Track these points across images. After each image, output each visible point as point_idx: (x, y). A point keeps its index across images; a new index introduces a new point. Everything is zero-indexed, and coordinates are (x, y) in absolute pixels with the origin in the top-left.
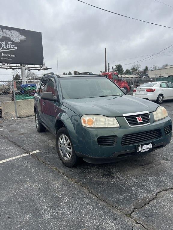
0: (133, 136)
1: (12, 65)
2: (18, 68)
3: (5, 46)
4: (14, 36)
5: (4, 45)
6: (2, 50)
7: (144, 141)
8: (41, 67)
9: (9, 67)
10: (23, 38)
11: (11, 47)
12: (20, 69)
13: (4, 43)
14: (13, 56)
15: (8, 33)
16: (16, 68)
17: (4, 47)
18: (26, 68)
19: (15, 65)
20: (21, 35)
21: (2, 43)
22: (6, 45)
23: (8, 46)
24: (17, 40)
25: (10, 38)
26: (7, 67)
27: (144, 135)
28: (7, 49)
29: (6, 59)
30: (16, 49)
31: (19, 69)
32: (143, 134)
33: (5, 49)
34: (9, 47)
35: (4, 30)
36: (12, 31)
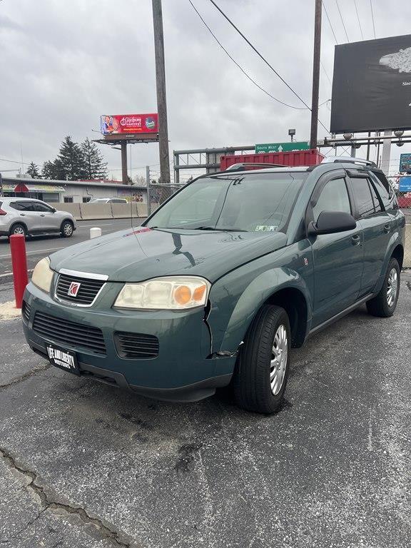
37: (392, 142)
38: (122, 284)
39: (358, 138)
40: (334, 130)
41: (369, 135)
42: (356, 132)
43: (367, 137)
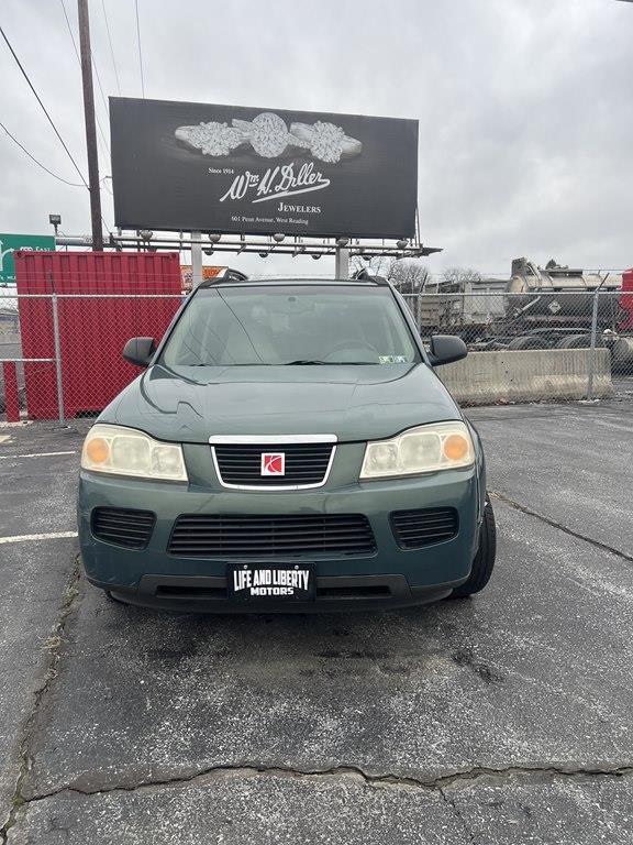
0: (224, 524)
1: (306, 240)
2: (326, 250)
3: (291, 178)
4: (324, 142)
5: (289, 175)
6: (281, 191)
7: (276, 551)
8: (401, 247)
9: (298, 249)
10: (351, 145)
11: (311, 179)
12: (333, 253)
13: (289, 168)
14: (313, 210)
15: (306, 135)
16: (320, 250)
17: (287, 180)
18: (354, 250)
19: (319, 241)
20: (345, 138)
21: (284, 167)
22: (296, 176)
23: (300, 178)
24: (332, 156)
25: (309, 151)
26: (293, 249)
27: (276, 530)
28: (298, 188)
29: (291, 220)
30: (323, 186)
31: (328, 253)
32: (276, 523)
33: (291, 189)
34: (305, 182)
35: (293, 127)
36: (320, 126)
37: (203, 249)
38: (363, 444)
39: (158, 238)
40: (121, 223)
41: (181, 236)
42: (155, 229)
43: (179, 239)
